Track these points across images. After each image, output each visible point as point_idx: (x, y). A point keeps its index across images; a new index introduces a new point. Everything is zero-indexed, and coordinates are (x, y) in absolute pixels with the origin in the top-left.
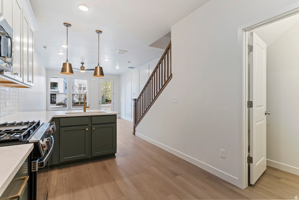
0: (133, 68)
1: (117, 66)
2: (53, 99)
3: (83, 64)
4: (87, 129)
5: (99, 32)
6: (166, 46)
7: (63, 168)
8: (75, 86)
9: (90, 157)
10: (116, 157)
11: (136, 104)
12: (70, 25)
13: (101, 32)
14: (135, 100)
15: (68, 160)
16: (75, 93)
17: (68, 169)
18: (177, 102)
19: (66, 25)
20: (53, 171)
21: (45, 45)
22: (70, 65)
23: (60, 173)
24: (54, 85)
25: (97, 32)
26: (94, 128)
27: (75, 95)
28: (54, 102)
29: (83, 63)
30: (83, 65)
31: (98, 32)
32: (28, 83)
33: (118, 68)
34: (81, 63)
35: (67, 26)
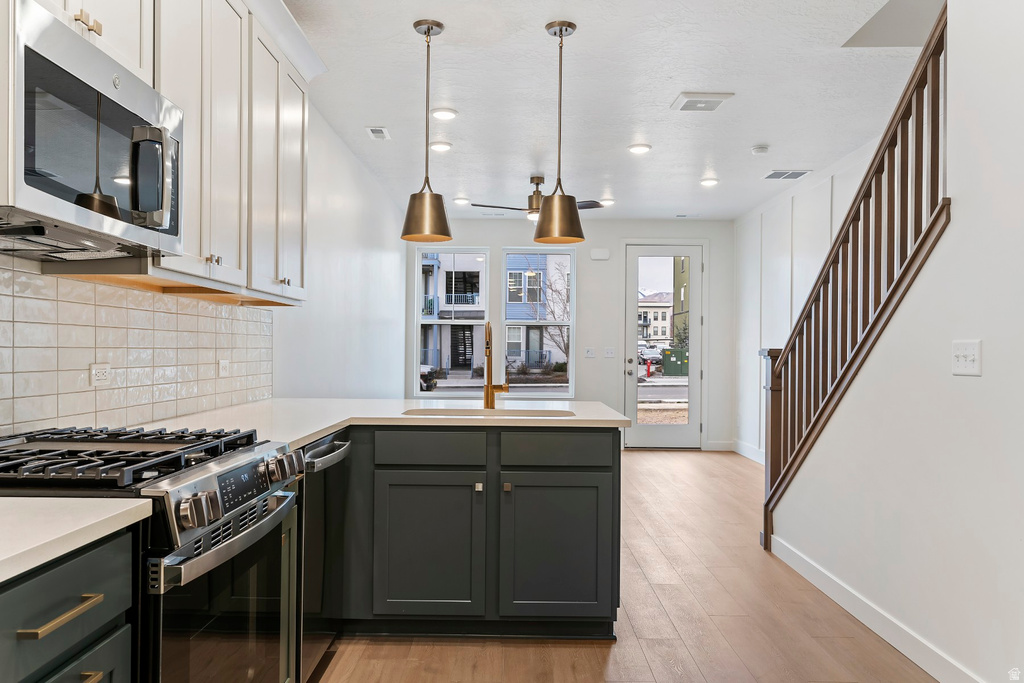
0: (796, 175)
1: (710, 173)
2: (461, 348)
3: (537, 184)
4: (479, 487)
5: (564, 28)
6: (926, 33)
7: (385, 640)
8: (550, 287)
9: (491, 617)
10: (615, 639)
11: (776, 377)
12: (439, 25)
13: (571, 25)
14: (773, 355)
15: (403, 612)
16: (550, 319)
17: (401, 649)
18: (976, 371)
19: (424, 27)
20: (349, 644)
21: (376, 125)
22: (438, 200)
23: (369, 658)
24: (465, 284)
25: (552, 30)
26: (507, 486)
27: (550, 329)
28: (465, 360)
29: (537, 180)
30: (541, 187)
31: (557, 29)
32: (277, 289)
33: (715, 183)
34: (532, 180)
35: (428, 33)
